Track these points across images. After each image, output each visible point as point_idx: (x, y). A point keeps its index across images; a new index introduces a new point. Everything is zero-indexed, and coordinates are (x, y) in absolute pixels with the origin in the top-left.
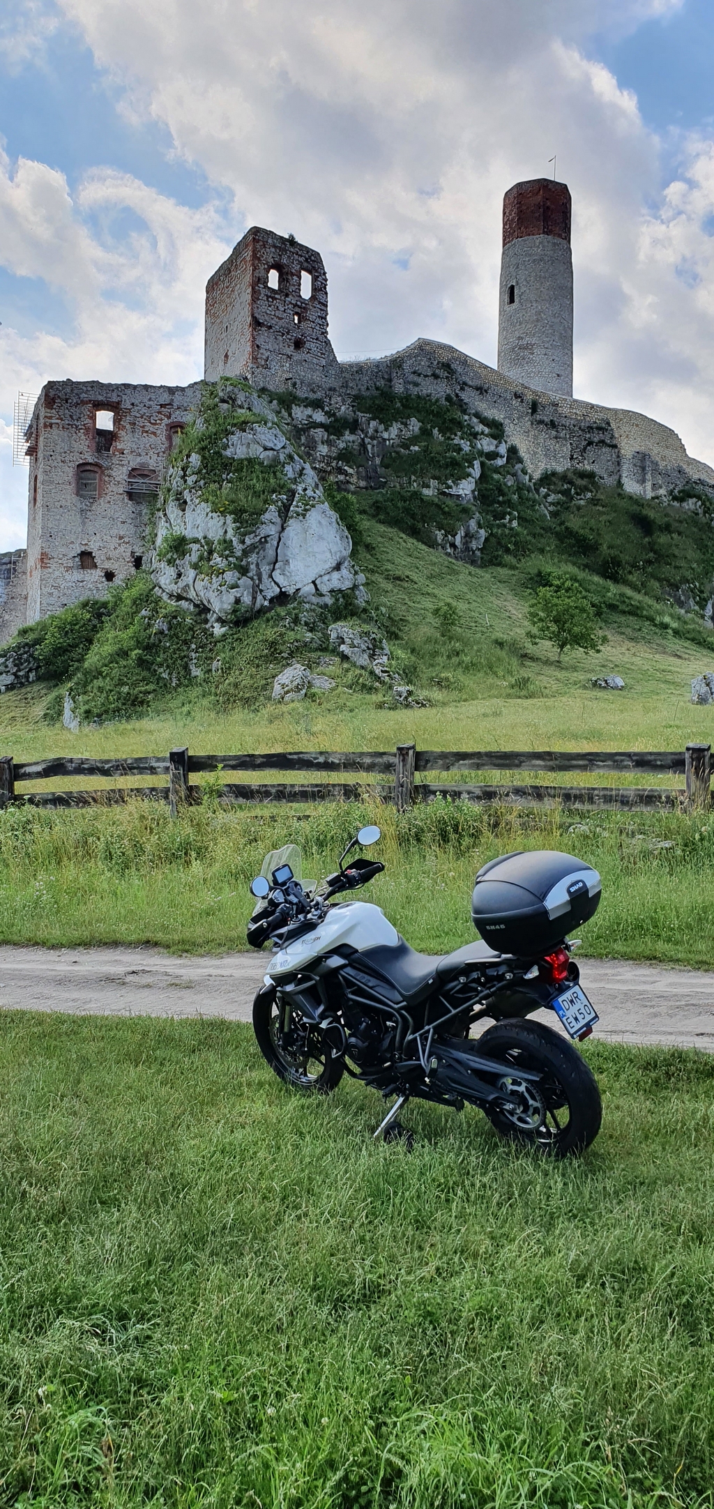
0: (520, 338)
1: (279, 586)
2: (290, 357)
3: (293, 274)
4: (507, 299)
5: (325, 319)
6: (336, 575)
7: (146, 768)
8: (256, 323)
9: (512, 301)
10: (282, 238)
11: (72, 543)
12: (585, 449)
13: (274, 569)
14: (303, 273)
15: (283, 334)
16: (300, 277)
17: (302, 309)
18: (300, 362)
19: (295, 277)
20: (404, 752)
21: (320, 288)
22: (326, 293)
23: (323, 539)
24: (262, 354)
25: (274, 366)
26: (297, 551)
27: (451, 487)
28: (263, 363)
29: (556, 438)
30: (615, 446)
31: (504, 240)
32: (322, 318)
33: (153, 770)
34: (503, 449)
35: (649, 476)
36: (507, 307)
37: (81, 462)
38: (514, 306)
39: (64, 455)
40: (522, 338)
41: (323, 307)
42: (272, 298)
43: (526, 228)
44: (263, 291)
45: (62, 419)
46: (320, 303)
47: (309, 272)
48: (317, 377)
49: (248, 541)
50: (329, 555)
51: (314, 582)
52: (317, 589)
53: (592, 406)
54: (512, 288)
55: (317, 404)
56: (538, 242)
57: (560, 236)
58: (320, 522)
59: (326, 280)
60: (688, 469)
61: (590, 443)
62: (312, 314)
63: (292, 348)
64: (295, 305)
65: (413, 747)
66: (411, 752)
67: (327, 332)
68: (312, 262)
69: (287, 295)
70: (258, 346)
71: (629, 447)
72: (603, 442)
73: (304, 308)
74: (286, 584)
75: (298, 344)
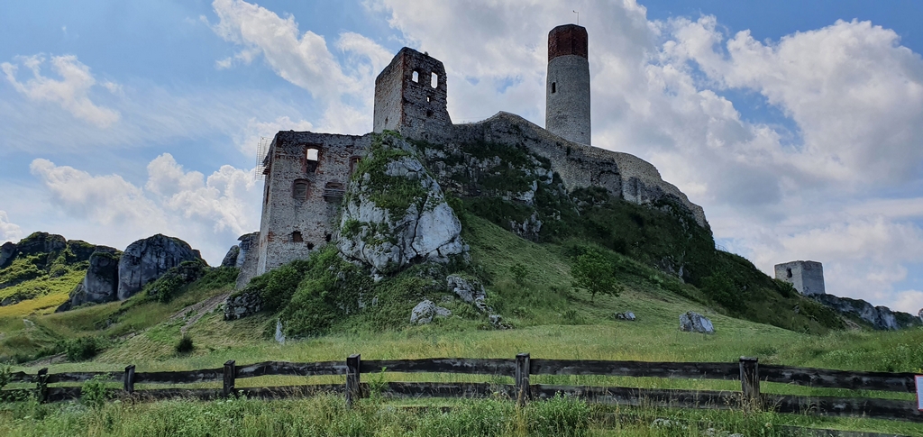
0: (559, 112)
3: (426, 74)
4: (551, 91)
5: (445, 99)
6: (451, 245)
7: (329, 369)
8: (405, 101)
9: (554, 91)
10: (420, 54)
16: (431, 76)
17: (432, 93)
18: (429, 124)
19: (428, 76)
20: (522, 359)
22: (446, 85)
25: (415, 126)
29: (582, 168)
30: (618, 174)
31: (549, 58)
32: (443, 99)
33: (334, 371)
34: (550, 175)
35: (639, 191)
36: (551, 95)
38: (556, 94)
41: (444, 93)
43: (561, 51)
48: (440, 132)
49: (398, 224)
51: (437, 249)
52: (439, 253)
53: (604, 151)
54: (554, 84)
55: (440, 148)
56: (569, 59)
57: (582, 55)
59: (446, 78)
60: (663, 188)
61: (603, 172)
62: (438, 97)
64: (428, 92)
65: (528, 356)
66: (527, 359)
67: (446, 107)
68: (438, 67)
69: (423, 86)
71: (626, 175)
72: (610, 171)
74: (420, 250)
75: (429, 114)
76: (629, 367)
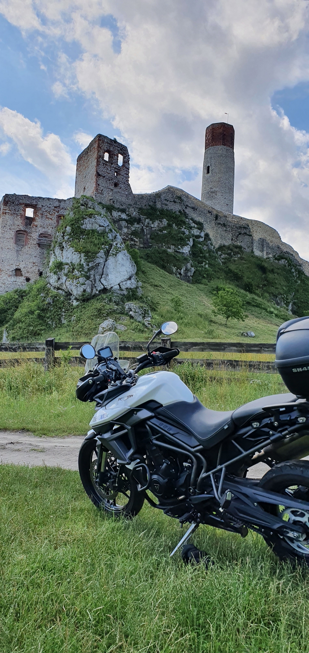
0: (211, 188)
1: (103, 285)
2: (112, 190)
3: (115, 155)
4: (206, 172)
5: (128, 175)
6: (129, 282)
8: (98, 175)
9: (208, 172)
10: (111, 139)
11: (12, 264)
12: (238, 236)
13: (101, 278)
14: (119, 155)
15: (110, 180)
16: (118, 157)
17: (118, 170)
18: (116, 193)
19: (116, 156)
20: (165, 342)
21: (126, 161)
22: (129, 164)
23: (124, 266)
24: (100, 188)
25: (105, 193)
26: (112, 270)
27: (180, 249)
28: (100, 192)
29: (226, 231)
30: (251, 236)
31: (206, 147)
32: (127, 174)
33: (37, 349)
34: (203, 234)
35: (265, 249)
36: (206, 175)
37: (18, 229)
38: (209, 175)
39: (11, 226)
40: (212, 188)
41: (127, 170)
42: (105, 164)
43: (215, 142)
44: (102, 161)
45: (11, 211)
46: (126, 168)
47: (122, 155)
48: (124, 199)
49: (90, 265)
50: (126, 273)
51: (119, 284)
52: (120, 287)
53: (242, 218)
54: (208, 167)
55: (123, 211)
56: (220, 149)
57: (229, 146)
58: (123, 258)
59: (129, 159)
60: (282, 247)
61: (240, 234)
62: (122, 173)
63: (113, 186)
64: (115, 168)
65: (170, 339)
66: (168, 342)
67: (128, 181)
68: (123, 150)
69: (112, 164)
70: (98, 184)
71: (257, 236)
72: (246, 233)
73: (119, 170)
74: (106, 284)
75: (116, 185)
76: (237, 347)
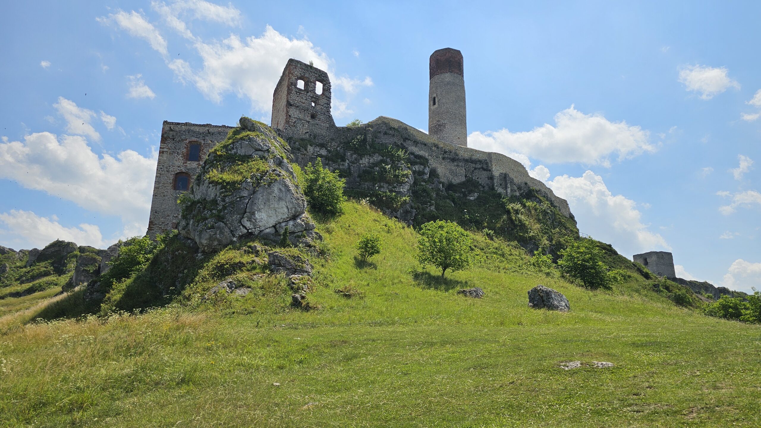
1: (246, 229)
2: (309, 122)
3: (311, 82)
6: (291, 223)
9: (434, 104)
10: (305, 64)
11: (169, 216)
12: (473, 172)
13: (243, 217)
14: (317, 83)
15: (305, 111)
17: (316, 98)
18: (313, 125)
19: (313, 84)
21: (327, 89)
22: (330, 92)
23: (283, 200)
24: (292, 120)
25: (299, 126)
26: (262, 207)
27: (396, 187)
28: (292, 124)
29: (457, 166)
30: (490, 171)
31: (430, 77)
32: (328, 104)
34: (427, 170)
35: (509, 185)
36: (432, 108)
37: (178, 171)
39: (168, 168)
40: (439, 121)
41: (328, 99)
42: (299, 93)
43: (440, 70)
44: (294, 90)
45: (169, 149)
46: (326, 97)
47: (321, 81)
48: (324, 132)
49: (227, 200)
50: (286, 210)
51: (274, 227)
52: (276, 231)
53: (476, 151)
54: (434, 98)
55: (322, 146)
56: (447, 77)
57: (457, 73)
58: (280, 189)
59: (330, 86)
60: (529, 183)
61: (475, 169)
62: (323, 101)
63: (310, 118)
64: (312, 97)
67: (330, 111)
68: (323, 77)
69: (308, 92)
70: (290, 116)
71: (497, 171)
72: (482, 168)
73: (318, 99)
74: (252, 227)
75: (313, 117)
